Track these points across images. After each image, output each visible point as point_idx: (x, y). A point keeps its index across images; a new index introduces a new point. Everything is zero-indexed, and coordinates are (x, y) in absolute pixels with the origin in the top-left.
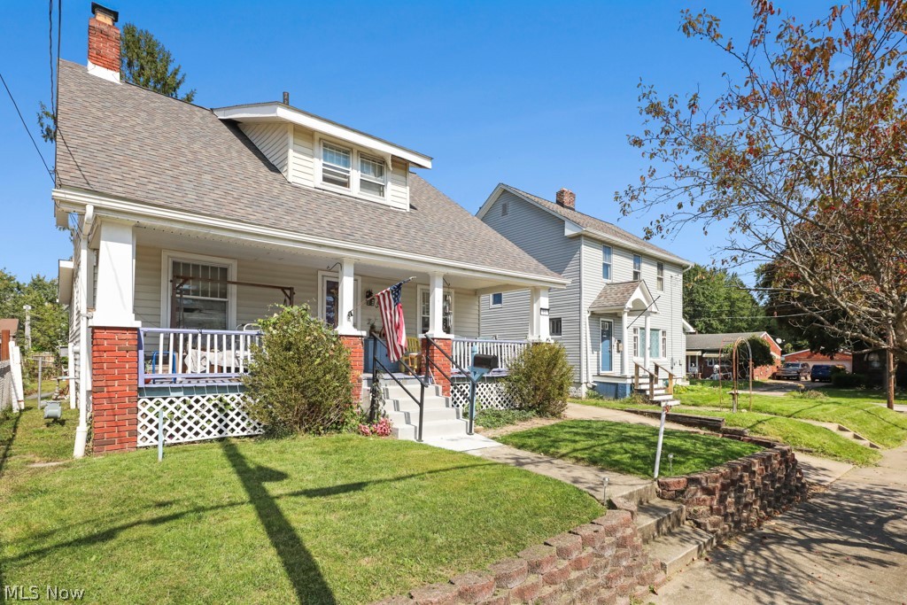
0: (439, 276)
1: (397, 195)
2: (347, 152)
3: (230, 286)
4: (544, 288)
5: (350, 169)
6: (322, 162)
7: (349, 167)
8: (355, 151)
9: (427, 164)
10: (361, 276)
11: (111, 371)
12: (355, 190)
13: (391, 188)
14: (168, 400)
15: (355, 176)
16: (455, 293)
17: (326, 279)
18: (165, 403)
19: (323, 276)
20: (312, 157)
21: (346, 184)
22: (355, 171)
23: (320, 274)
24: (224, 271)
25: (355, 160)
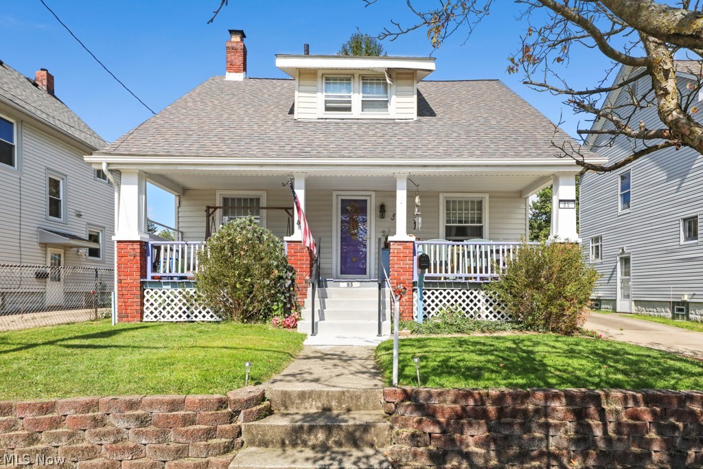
0: (401, 177)
1: (402, 106)
2: (349, 79)
3: (261, 210)
4: (564, 174)
5: (352, 94)
6: (324, 94)
7: (350, 92)
8: (356, 76)
9: (430, 65)
10: (375, 191)
11: (126, 270)
12: (357, 111)
13: (395, 101)
14: (162, 291)
15: (356, 99)
16: (490, 197)
17: (340, 198)
18: (160, 293)
19: (337, 195)
20: (315, 92)
21: (349, 109)
22: (356, 94)
23: (335, 193)
24: (258, 200)
25: (357, 84)
